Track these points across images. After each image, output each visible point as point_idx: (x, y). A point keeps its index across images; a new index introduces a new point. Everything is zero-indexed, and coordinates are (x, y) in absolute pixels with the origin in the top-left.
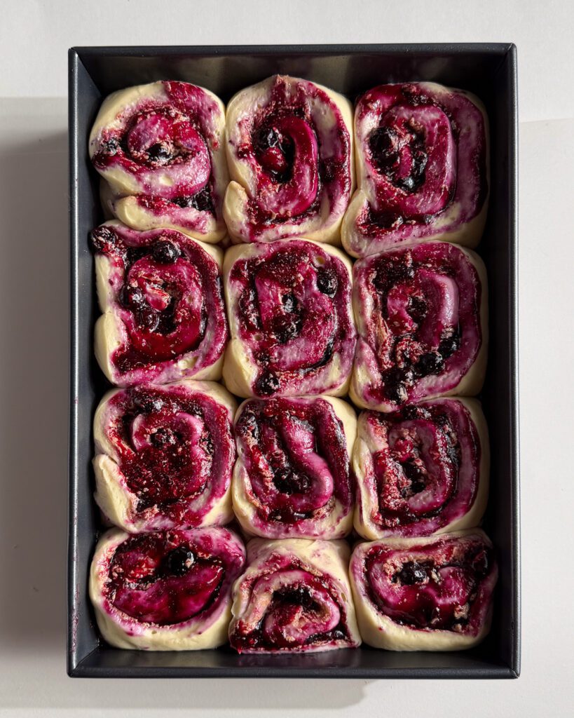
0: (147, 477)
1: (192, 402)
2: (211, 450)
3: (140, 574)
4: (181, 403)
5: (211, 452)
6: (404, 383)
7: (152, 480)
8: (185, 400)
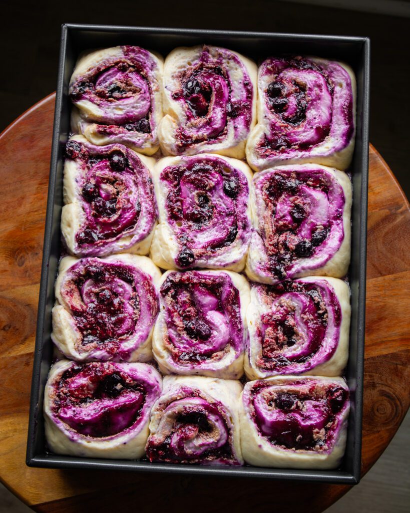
0: (91, 323)
1: (126, 270)
2: (138, 306)
3: (82, 394)
4: (118, 272)
5: (137, 308)
6: (284, 262)
7: (94, 325)
8: (121, 269)
